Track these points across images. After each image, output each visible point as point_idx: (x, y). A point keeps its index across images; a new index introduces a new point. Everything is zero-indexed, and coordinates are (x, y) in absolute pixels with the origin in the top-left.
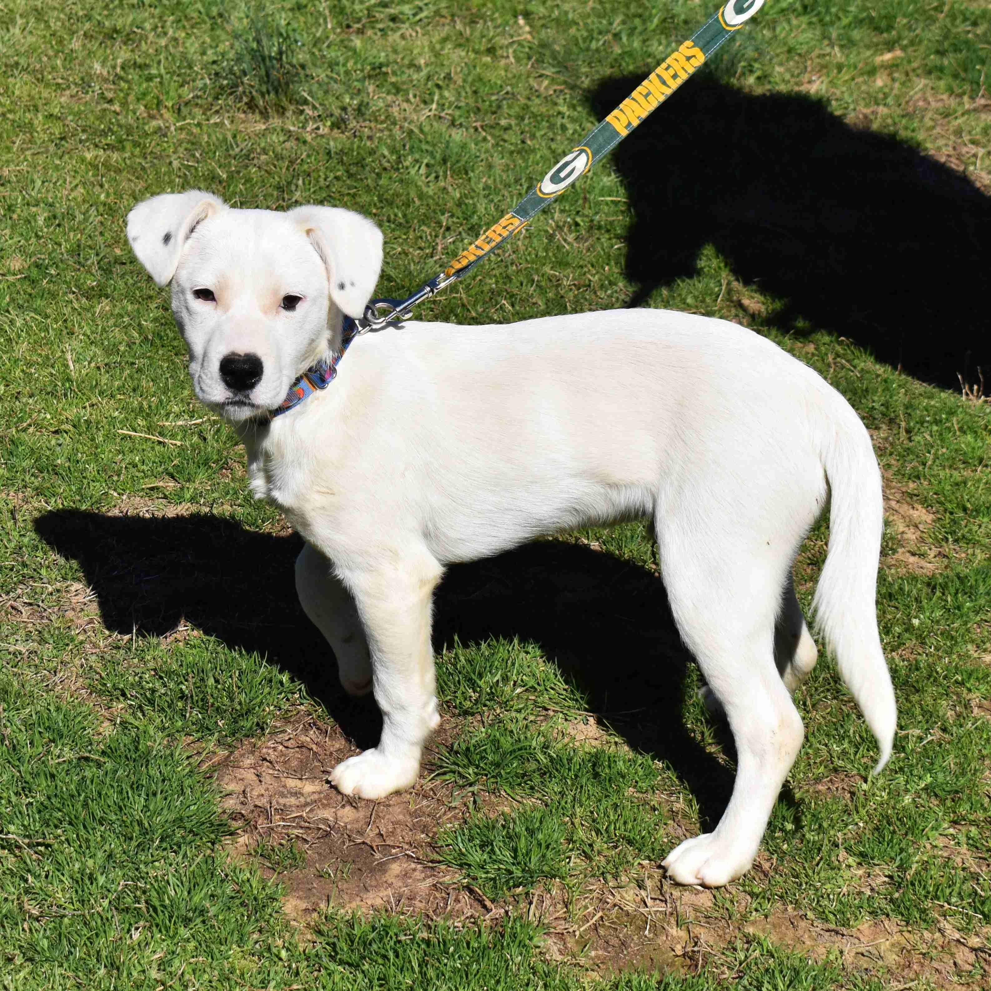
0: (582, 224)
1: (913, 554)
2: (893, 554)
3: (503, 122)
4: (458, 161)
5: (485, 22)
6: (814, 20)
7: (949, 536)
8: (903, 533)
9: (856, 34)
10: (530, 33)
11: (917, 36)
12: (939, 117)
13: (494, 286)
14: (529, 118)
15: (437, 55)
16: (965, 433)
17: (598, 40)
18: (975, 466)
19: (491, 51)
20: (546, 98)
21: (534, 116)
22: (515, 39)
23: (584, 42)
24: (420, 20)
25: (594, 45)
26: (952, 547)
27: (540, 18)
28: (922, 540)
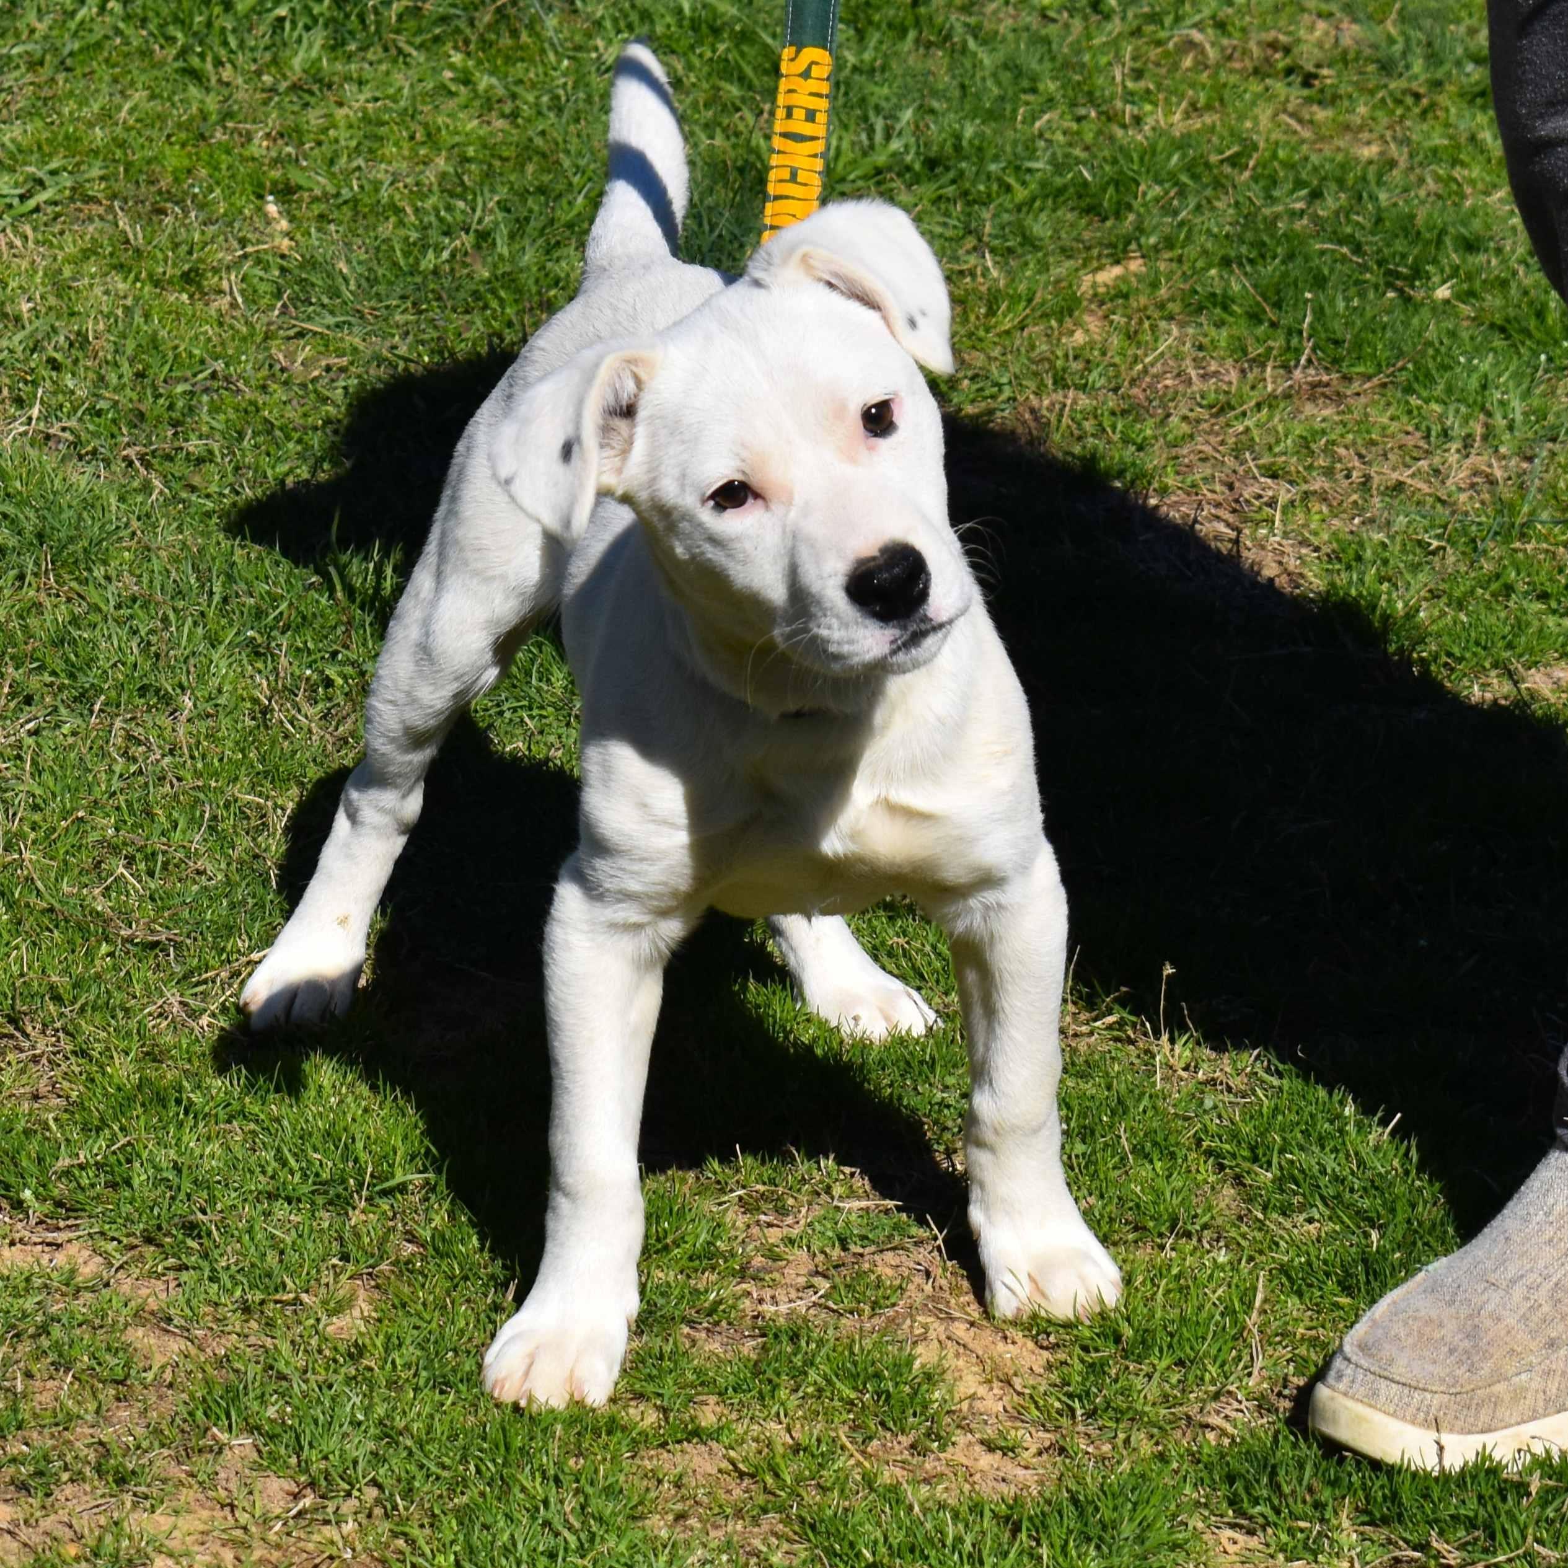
0: (339, 681)
1: (990, 1446)
2: (942, 1448)
3: (194, 445)
4: (72, 540)
5: (186, 212)
6: (950, 191)
7: (1077, 1405)
8: (973, 1397)
9: (1040, 227)
10: (288, 234)
11: (1181, 224)
12: (1204, 414)
13: (111, 832)
14: (255, 434)
15: (61, 288)
16: (1147, 1156)
17: (438, 249)
18: (1161, 1235)
19: (191, 279)
20: (303, 386)
21: (269, 427)
22: (250, 249)
23: (406, 254)
24: (37, 209)
25: (429, 261)
26: (1080, 1428)
27: (315, 200)
28: (1017, 1415)
